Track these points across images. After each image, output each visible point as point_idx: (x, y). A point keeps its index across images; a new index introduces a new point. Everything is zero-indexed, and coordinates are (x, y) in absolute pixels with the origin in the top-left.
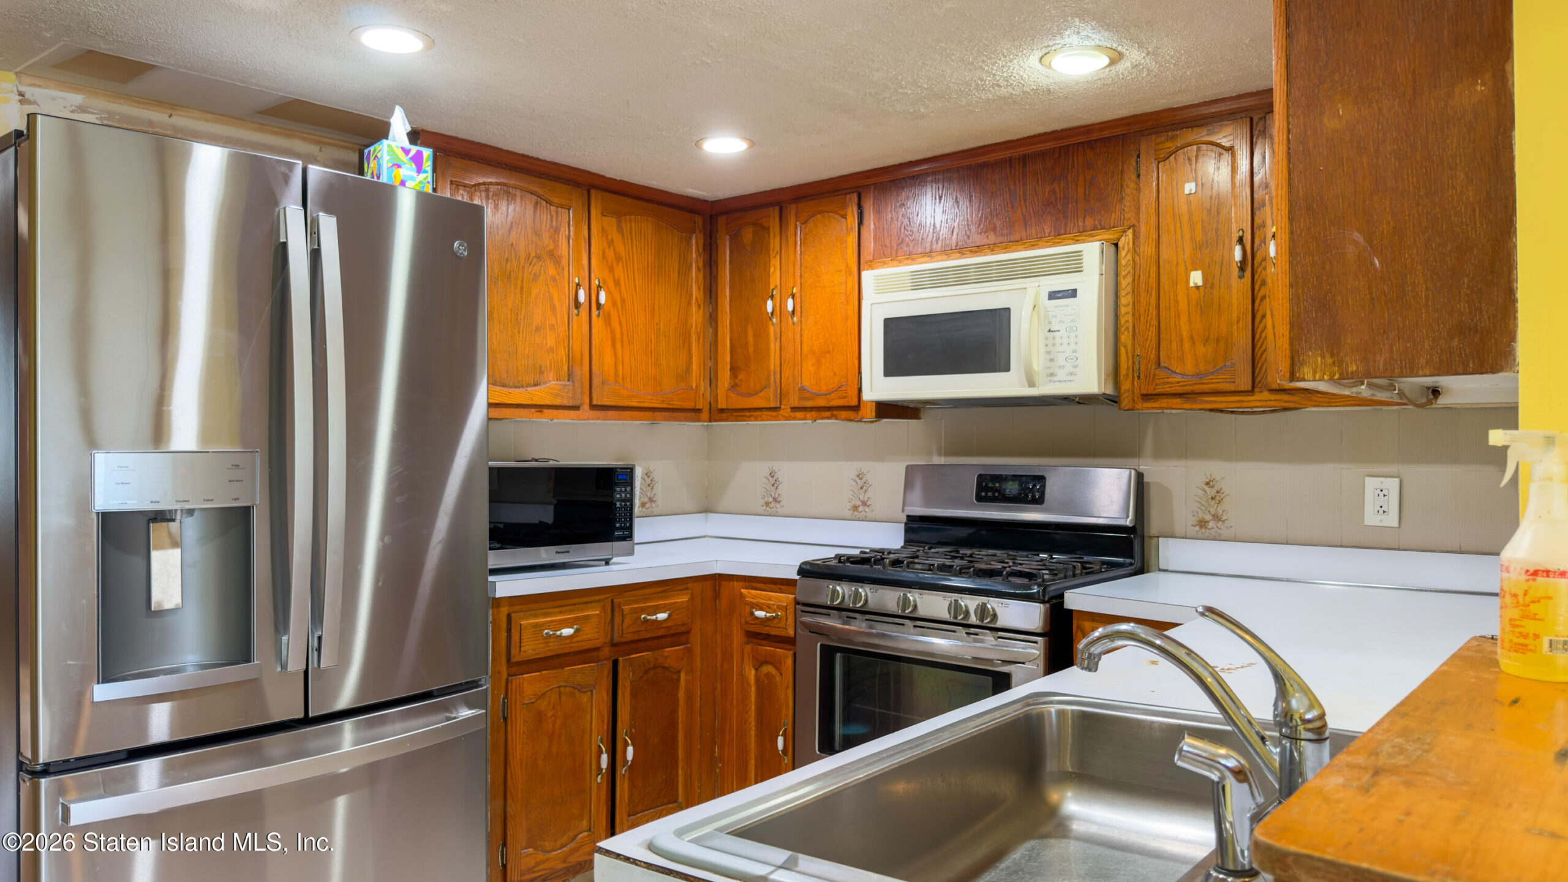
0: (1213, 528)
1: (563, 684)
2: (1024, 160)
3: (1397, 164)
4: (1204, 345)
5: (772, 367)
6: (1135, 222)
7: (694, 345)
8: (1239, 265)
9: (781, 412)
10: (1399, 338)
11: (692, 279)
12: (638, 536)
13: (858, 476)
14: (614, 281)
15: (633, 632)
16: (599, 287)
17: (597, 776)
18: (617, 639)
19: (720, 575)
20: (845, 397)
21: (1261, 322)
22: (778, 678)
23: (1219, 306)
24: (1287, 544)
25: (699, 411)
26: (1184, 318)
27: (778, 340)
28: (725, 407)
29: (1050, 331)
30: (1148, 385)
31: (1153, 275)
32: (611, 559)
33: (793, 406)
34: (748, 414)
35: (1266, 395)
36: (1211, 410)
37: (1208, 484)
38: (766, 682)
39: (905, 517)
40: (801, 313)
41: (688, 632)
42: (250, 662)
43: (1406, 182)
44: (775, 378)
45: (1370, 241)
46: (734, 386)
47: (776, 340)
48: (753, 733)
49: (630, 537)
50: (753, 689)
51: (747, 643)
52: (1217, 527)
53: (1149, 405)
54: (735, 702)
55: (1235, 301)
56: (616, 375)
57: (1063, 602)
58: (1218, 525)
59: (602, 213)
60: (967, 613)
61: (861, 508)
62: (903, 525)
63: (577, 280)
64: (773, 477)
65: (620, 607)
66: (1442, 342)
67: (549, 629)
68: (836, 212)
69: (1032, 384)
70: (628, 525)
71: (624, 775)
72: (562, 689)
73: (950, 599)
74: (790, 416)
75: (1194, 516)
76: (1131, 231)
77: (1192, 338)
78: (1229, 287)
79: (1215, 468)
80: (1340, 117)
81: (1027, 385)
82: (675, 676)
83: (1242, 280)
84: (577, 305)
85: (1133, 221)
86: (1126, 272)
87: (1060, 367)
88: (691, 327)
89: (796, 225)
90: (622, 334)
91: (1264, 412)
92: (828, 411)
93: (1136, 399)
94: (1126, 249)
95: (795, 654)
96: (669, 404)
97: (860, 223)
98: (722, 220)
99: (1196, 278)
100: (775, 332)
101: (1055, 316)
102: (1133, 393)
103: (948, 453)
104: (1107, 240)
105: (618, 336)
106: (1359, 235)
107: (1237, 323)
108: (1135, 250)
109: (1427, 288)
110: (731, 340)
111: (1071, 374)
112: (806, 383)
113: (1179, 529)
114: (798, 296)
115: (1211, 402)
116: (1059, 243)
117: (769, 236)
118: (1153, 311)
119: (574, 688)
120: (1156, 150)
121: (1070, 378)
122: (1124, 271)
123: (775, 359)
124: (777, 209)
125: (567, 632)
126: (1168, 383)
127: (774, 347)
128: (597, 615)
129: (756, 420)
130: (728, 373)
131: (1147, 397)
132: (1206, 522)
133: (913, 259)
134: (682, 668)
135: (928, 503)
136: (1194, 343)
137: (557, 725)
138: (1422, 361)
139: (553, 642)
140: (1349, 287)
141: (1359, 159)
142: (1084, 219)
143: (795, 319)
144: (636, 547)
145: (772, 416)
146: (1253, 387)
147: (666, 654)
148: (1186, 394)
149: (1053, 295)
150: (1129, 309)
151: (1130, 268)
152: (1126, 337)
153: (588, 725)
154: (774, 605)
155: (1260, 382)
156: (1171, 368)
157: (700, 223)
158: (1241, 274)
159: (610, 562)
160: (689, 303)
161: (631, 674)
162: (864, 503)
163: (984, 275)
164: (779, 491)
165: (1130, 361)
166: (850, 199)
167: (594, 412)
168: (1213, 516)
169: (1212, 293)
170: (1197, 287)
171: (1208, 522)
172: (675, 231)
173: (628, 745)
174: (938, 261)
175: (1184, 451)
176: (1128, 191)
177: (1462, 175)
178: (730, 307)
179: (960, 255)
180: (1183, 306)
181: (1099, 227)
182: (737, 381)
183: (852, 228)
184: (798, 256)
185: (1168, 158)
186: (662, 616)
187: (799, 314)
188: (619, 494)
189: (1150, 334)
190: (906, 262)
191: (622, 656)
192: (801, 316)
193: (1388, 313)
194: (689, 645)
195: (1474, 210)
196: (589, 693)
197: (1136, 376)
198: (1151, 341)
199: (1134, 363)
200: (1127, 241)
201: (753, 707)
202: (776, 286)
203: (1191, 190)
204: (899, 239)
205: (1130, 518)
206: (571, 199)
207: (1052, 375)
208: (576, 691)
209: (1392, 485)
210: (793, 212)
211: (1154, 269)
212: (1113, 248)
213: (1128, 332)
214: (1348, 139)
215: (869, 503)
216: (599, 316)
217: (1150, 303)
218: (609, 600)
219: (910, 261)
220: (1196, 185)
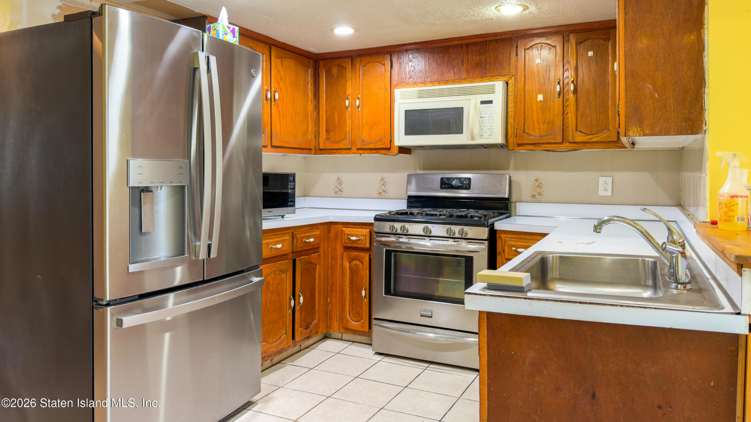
0: (538, 198)
1: (276, 269)
2: (467, 45)
3: (664, 61)
4: (543, 124)
5: (348, 130)
6: (515, 74)
7: (309, 119)
8: (558, 93)
9: (352, 150)
10: (664, 122)
11: (309, 89)
12: (297, 205)
13: (381, 179)
14: (280, 89)
15: (301, 247)
16: (275, 91)
17: (289, 310)
18: (295, 250)
19: (330, 222)
20: (384, 144)
21: (566, 115)
22: (361, 265)
23: (550, 109)
24: (568, 203)
25: (310, 149)
26: (535, 113)
27: (351, 119)
28: (323, 148)
29: (481, 117)
30: (520, 140)
31: (523, 96)
32: (284, 215)
33: (358, 148)
34: (335, 151)
35: (568, 144)
36: (545, 150)
37: (536, 180)
38: (355, 268)
39: (407, 196)
40: (362, 106)
41: (318, 248)
42: (184, 255)
43: (667, 68)
44: (349, 135)
45: (654, 88)
46: (328, 139)
47: (349, 118)
48: (348, 290)
49: (294, 205)
50: (348, 271)
51: (345, 251)
52: (540, 198)
53: (520, 148)
54: (338, 278)
55: (556, 107)
56: (281, 132)
57: (494, 227)
58: (540, 197)
59: (276, 57)
60: (454, 233)
61: (382, 194)
62: (406, 200)
63: (266, 88)
64: (339, 180)
65: (296, 236)
66: (679, 124)
67: (272, 245)
68: (379, 62)
69: (473, 139)
70: (293, 200)
71: (298, 310)
72: (276, 272)
73: (446, 228)
74: (356, 152)
75: (530, 193)
76: (513, 77)
77: (538, 121)
78: (554, 102)
79: (539, 174)
80: (644, 44)
81: (470, 139)
82: (315, 267)
83: (559, 99)
84: (267, 99)
85: (514, 73)
86: (512, 94)
87: (485, 132)
88: (308, 111)
89: (360, 67)
90: (283, 113)
91: (566, 151)
92: (375, 150)
93: (515, 146)
94: (511, 85)
95: (370, 255)
96: (301, 146)
97: (391, 67)
98: (322, 63)
99: (540, 97)
100: (349, 115)
101: (483, 111)
102: (514, 143)
103: (424, 169)
104: (504, 81)
105: (281, 114)
106: (650, 86)
107: (557, 116)
108: (515, 85)
109: (674, 105)
110: (326, 118)
111: (490, 135)
112: (364, 138)
113: (524, 198)
114: (361, 99)
115: (545, 147)
116: (483, 81)
117: (346, 71)
118: (522, 110)
119: (280, 271)
120: (525, 45)
121: (489, 137)
122: (511, 93)
123: (349, 126)
124: (350, 59)
125: (279, 246)
126: (528, 139)
127: (348, 121)
128: (289, 239)
129: (339, 153)
130: (325, 133)
131: (519, 145)
132: (535, 196)
133: (417, 85)
134: (317, 263)
135: (418, 190)
136: (539, 123)
137: (274, 288)
138: (672, 130)
139: (273, 251)
140: (646, 103)
141: (650, 59)
142: (494, 71)
143: (359, 109)
144: (296, 210)
145: (347, 152)
146: (563, 141)
147: (312, 257)
148: (536, 144)
149: (483, 102)
150: (513, 109)
151: (513, 93)
152: (510, 121)
153: (285, 288)
154: (359, 234)
155: (565, 139)
156: (529, 133)
157: (312, 63)
158: (559, 96)
159: (284, 217)
160: (307, 100)
161: (301, 265)
162: (384, 191)
163: (451, 93)
164: (342, 186)
165: (513, 130)
166: (387, 57)
167: (272, 149)
168: (538, 193)
169: (546, 104)
170: (541, 101)
171: (536, 195)
172: (302, 67)
173: (301, 296)
174: (428, 86)
175: (527, 168)
176: (512, 61)
177: (686, 67)
178: (326, 102)
179: (439, 84)
180: (535, 108)
181: (500, 75)
182: (329, 136)
183: (387, 70)
184: (361, 81)
185: (529, 48)
186: (312, 240)
187: (361, 107)
188: (290, 185)
189: (521, 119)
190: (413, 86)
191: (297, 257)
192: (362, 108)
193: (660, 113)
194: (319, 253)
195: (690, 79)
196: (286, 273)
197: (515, 136)
198: (522, 122)
199: (514, 131)
200: (512, 81)
201: (348, 279)
202: (350, 94)
203: (539, 62)
204: (409, 76)
205: (507, 194)
206: (264, 51)
207: (482, 135)
208: (281, 273)
209: (609, 180)
210: (358, 61)
211: (523, 93)
212: (506, 84)
213: (512, 119)
214: (646, 51)
215: (386, 191)
216: (275, 104)
217: (521, 107)
218: (291, 233)
219: (415, 86)
220: (541, 60)
